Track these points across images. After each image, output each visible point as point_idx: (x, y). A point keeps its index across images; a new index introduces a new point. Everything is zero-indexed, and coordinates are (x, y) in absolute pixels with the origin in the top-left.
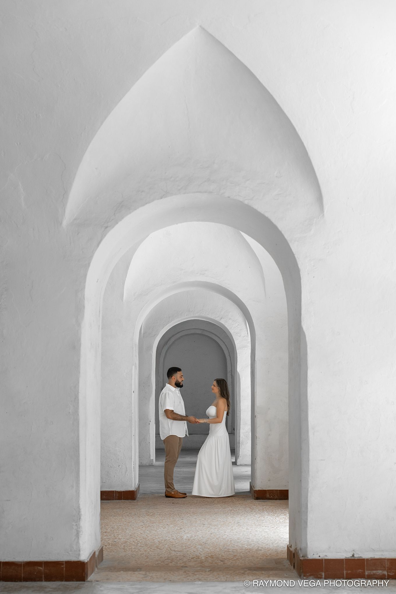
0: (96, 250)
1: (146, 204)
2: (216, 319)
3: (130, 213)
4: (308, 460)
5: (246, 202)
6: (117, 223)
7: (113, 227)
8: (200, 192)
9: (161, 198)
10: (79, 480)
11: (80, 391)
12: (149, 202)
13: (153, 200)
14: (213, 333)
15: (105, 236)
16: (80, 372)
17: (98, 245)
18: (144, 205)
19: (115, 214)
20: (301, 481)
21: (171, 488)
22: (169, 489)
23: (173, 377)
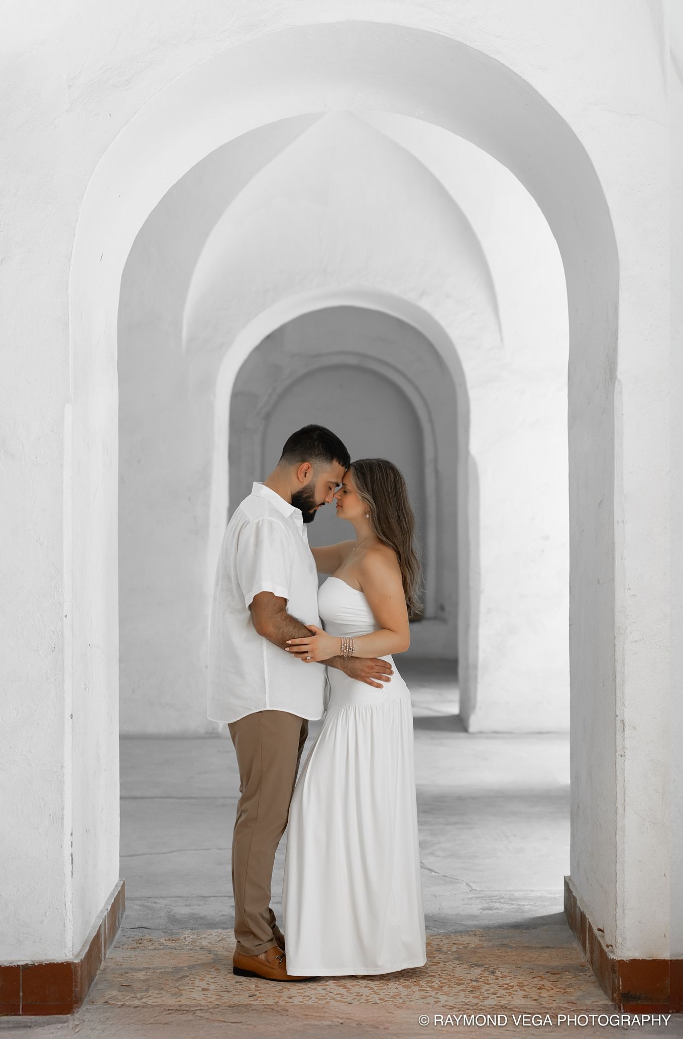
21: (255, 936)
22: (248, 943)
23: (305, 465)
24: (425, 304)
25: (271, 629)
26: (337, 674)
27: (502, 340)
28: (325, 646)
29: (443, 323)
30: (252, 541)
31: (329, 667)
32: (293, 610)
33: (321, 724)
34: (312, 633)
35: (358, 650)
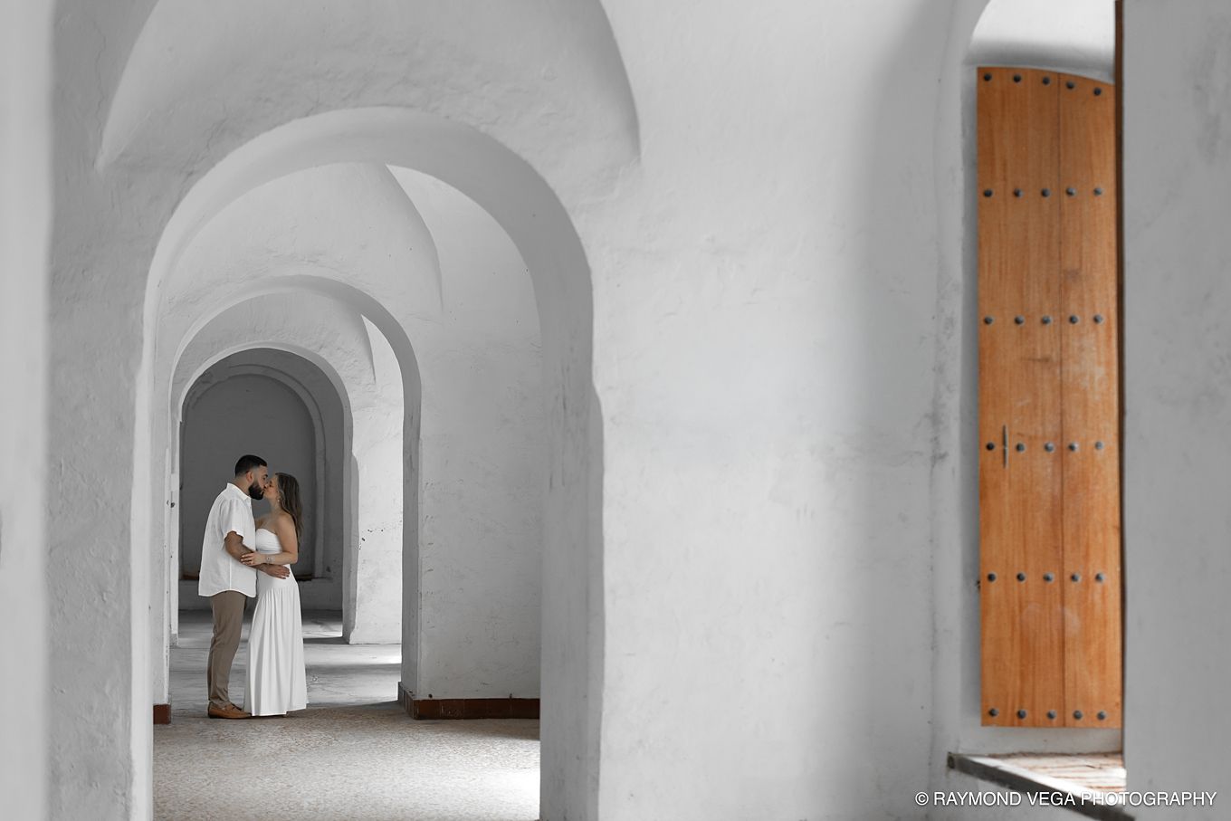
0: (168, 220)
1: (275, 126)
2: (310, 349)
3: (241, 145)
4: (602, 656)
5: (483, 129)
6: (213, 165)
7: (205, 174)
8: (387, 105)
9: (307, 115)
10: (131, 702)
11: (132, 517)
12: (281, 124)
13: (289, 120)
14: (286, 374)
15: (187, 192)
16: (132, 477)
17: (172, 211)
18: (270, 129)
19: (208, 146)
20: (586, 696)
21: (221, 699)
22: (216, 702)
23: (249, 473)
24: (323, 354)
25: (235, 551)
26: (263, 575)
27: (375, 379)
28: (259, 560)
29: (335, 367)
30: (228, 508)
31: (260, 572)
32: (245, 542)
33: (255, 600)
34: (252, 552)
35: (273, 560)
